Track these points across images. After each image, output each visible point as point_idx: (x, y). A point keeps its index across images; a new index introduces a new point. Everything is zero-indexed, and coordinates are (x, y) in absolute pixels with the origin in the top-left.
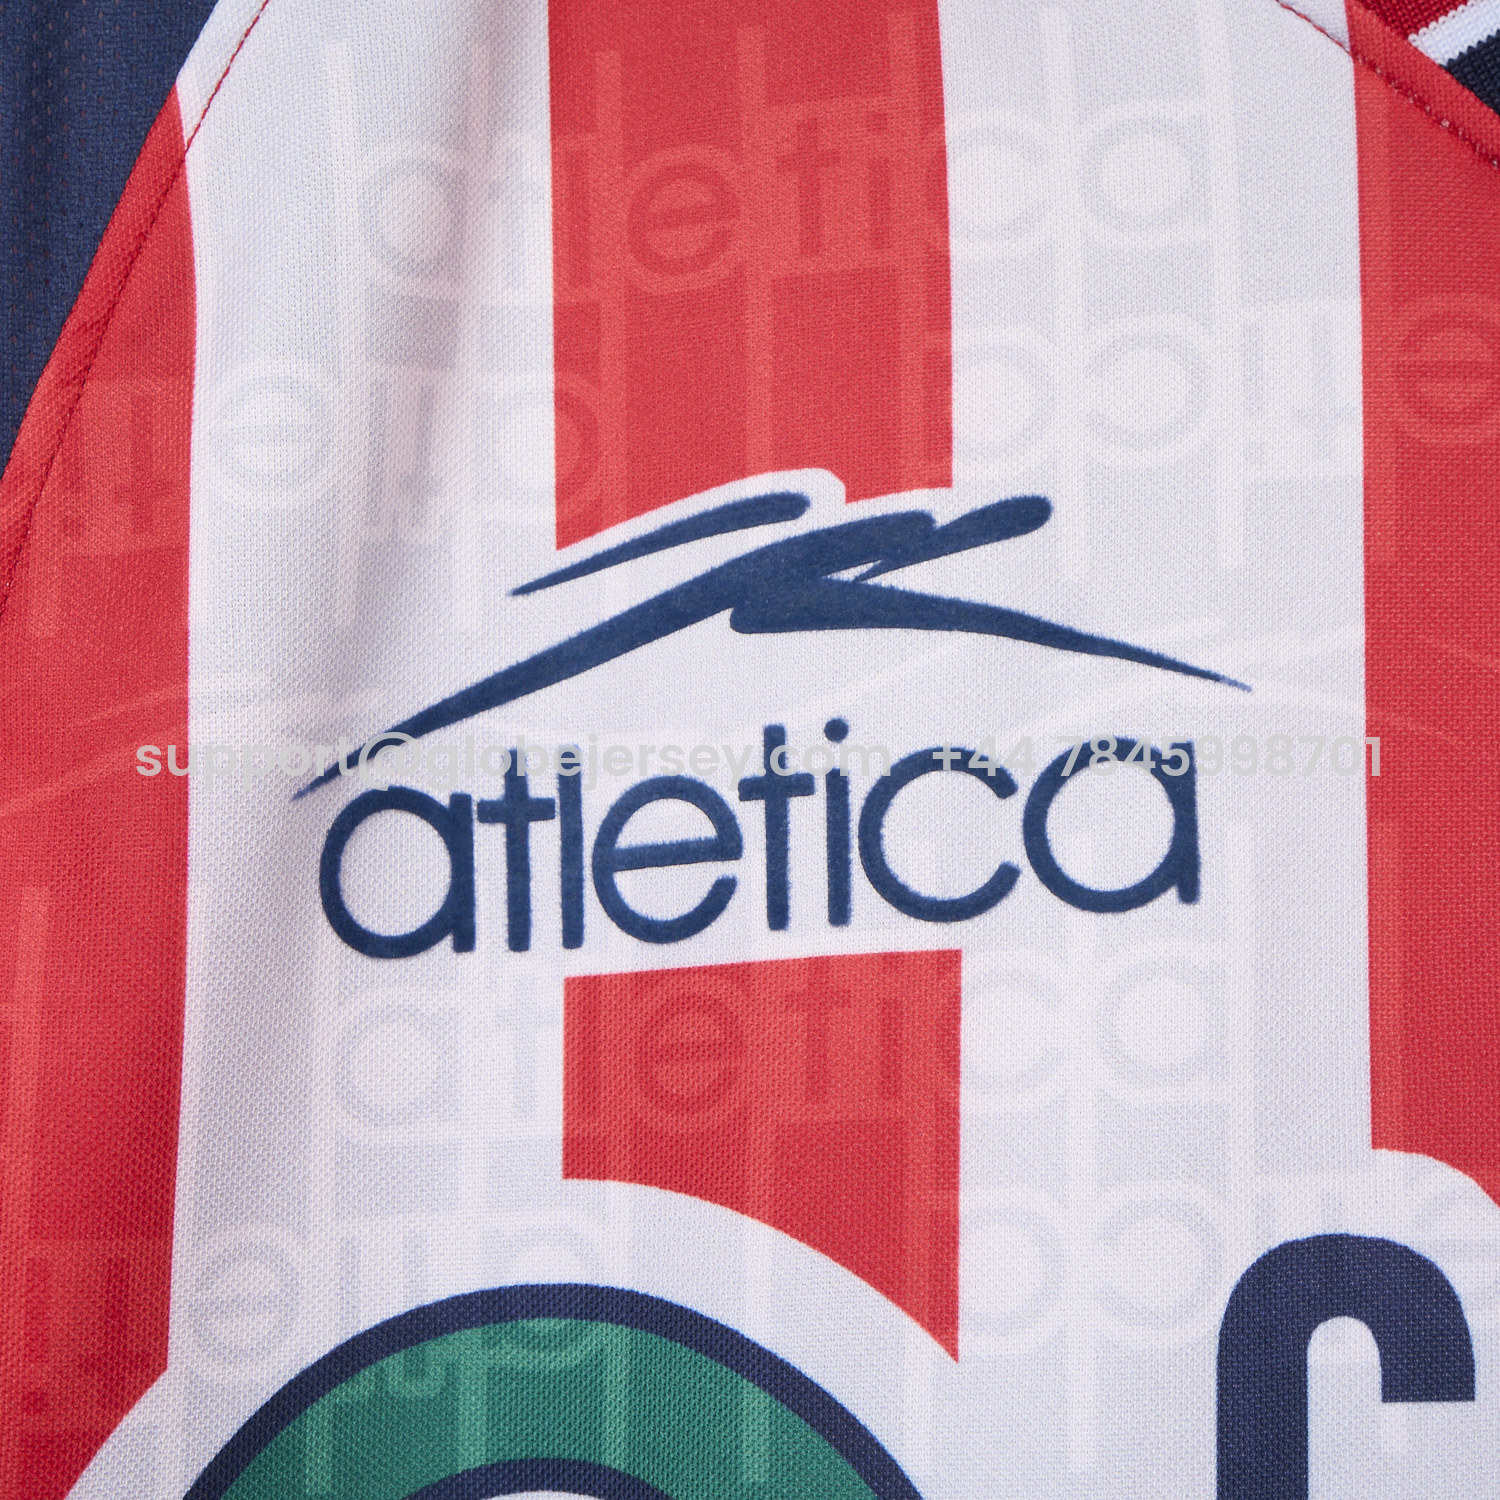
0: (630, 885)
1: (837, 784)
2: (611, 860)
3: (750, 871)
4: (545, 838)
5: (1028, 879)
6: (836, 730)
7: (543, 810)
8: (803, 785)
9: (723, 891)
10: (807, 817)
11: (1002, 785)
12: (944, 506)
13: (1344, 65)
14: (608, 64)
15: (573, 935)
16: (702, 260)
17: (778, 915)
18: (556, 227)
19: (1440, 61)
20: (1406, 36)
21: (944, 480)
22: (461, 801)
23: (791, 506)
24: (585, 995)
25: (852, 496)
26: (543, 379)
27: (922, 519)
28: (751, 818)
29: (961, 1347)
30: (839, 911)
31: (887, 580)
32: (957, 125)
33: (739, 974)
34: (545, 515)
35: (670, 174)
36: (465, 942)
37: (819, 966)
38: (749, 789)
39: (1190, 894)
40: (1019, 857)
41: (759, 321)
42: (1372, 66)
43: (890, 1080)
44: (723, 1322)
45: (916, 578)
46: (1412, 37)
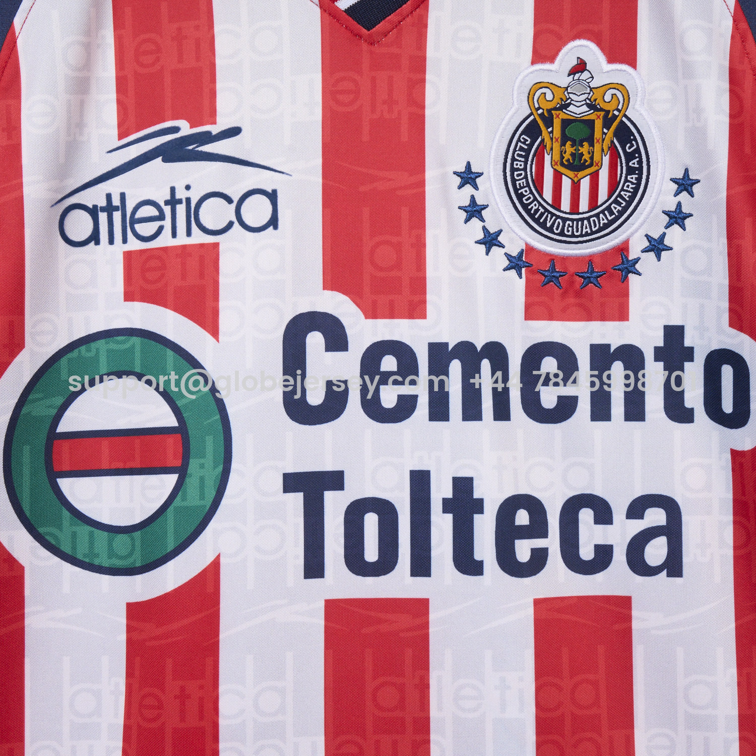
0: (138, 227)
1: (188, 200)
2: (134, 221)
3: (167, 223)
4: (117, 215)
5: (236, 224)
6: (188, 188)
7: (117, 209)
8: (180, 202)
9: (161, 229)
10: (181, 209)
11: (229, 200)
12: (215, 129)
13: (318, 10)
14: (128, 11)
15: (125, 241)
16: (153, 64)
17: (174, 235)
18: (116, 55)
19: (343, 9)
20: (334, 3)
21: (214, 123)
22: (95, 207)
23: (176, 130)
24: (129, 257)
25: (191, 127)
26: (113, 96)
27: (209, 133)
28: (167, 210)
29: (220, 340)
30: (189, 234)
31: (200, 149)
32: (217, 29)
33: (165, 249)
34: (115, 132)
35: (145, 41)
36: (97, 243)
37: (184, 247)
38: (167, 203)
39: (276, 227)
40: (234, 219)
41: (168, 80)
42: (325, 11)
43: (202, 275)
44: (162, 335)
45: (207, 148)
46: (335, 3)
